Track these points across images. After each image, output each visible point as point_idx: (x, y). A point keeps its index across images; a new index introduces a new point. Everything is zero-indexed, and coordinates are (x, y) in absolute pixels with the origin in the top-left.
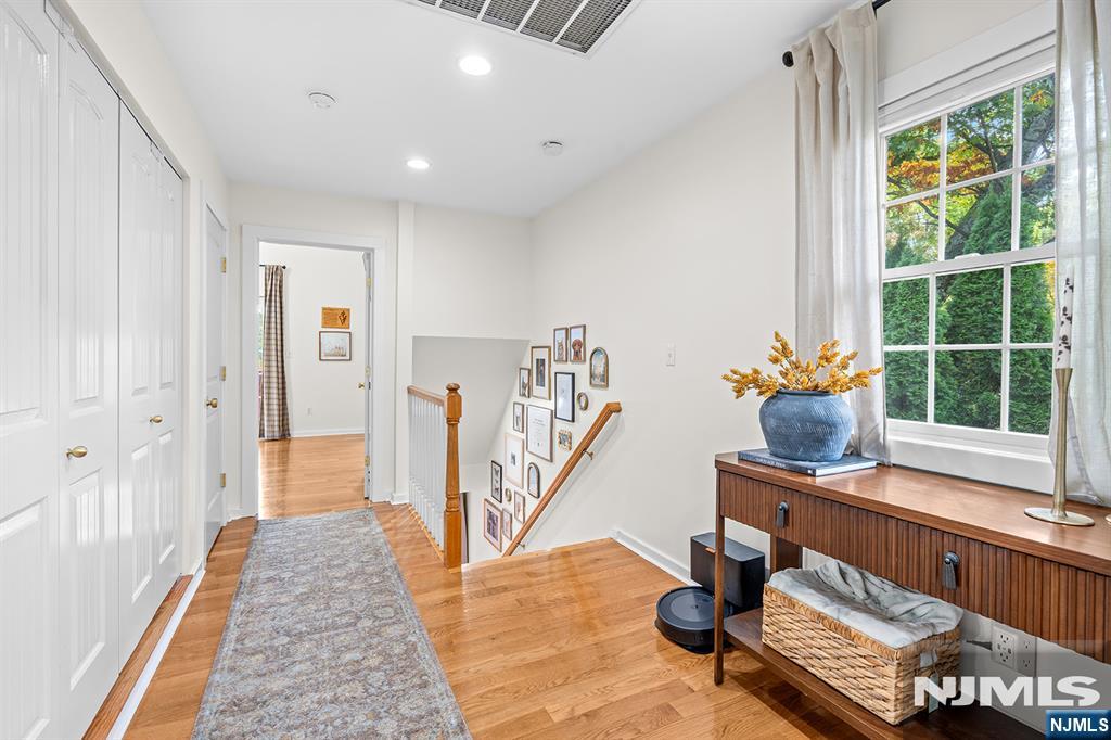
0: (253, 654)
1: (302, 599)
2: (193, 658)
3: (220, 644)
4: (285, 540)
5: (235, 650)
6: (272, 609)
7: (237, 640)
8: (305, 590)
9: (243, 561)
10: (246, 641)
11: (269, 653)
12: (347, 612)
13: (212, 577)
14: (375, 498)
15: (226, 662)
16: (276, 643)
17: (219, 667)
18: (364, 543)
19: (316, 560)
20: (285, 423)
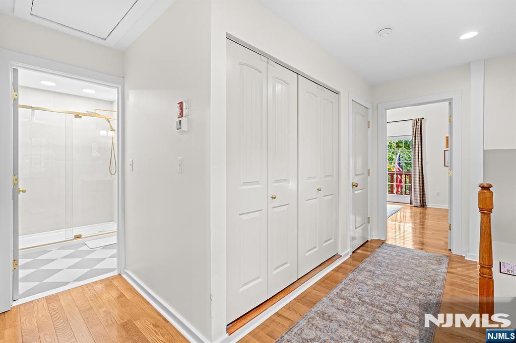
0: (342, 299)
1: (376, 287)
2: (324, 287)
3: (334, 287)
4: (389, 256)
5: (337, 293)
6: (361, 284)
7: (341, 290)
8: (381, 283)
9: (365, 258)
10: (343, 292)
11: (347, 302)
12: (393, 305)
13: (351, 260)
14: (454, 252)
15: (332, 295)
16: (353, 300)
17: (328, 296)
18: (429, 274)
19: (396, 272)
20: (424, 198)
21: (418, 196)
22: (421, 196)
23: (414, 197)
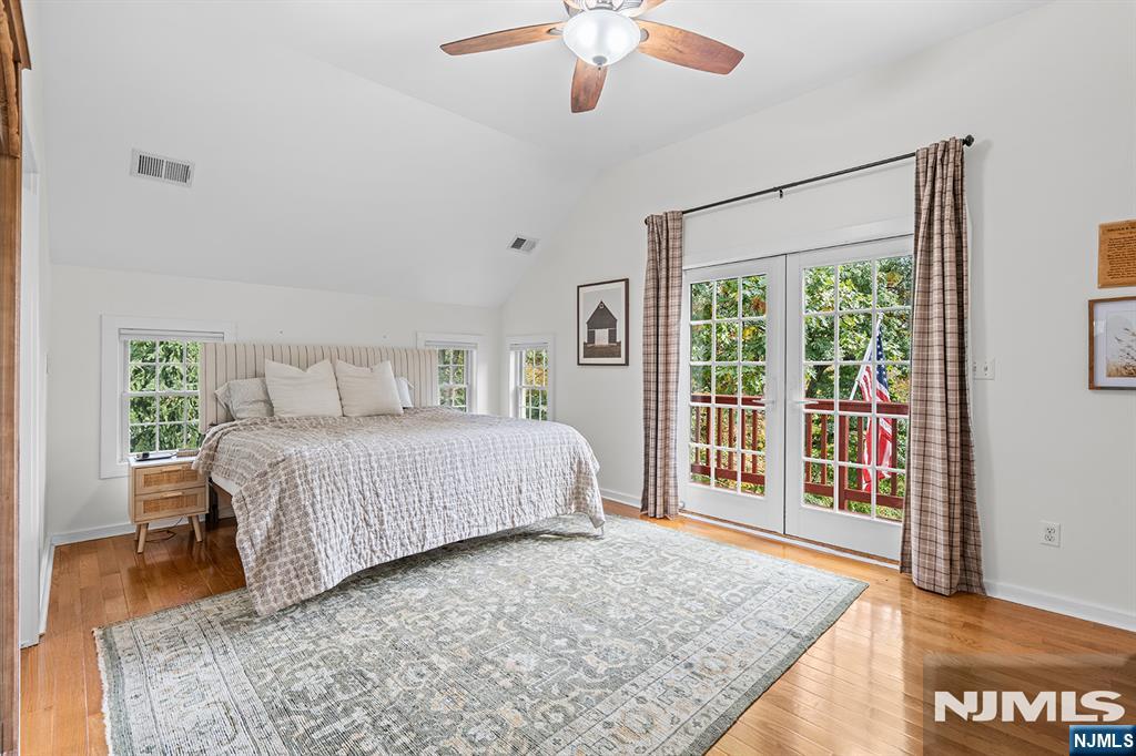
20: (970, 551)
21: (941, 537)
22: (957, 539)
23: (921, 538)
